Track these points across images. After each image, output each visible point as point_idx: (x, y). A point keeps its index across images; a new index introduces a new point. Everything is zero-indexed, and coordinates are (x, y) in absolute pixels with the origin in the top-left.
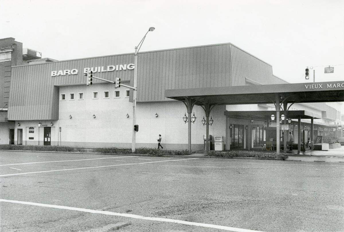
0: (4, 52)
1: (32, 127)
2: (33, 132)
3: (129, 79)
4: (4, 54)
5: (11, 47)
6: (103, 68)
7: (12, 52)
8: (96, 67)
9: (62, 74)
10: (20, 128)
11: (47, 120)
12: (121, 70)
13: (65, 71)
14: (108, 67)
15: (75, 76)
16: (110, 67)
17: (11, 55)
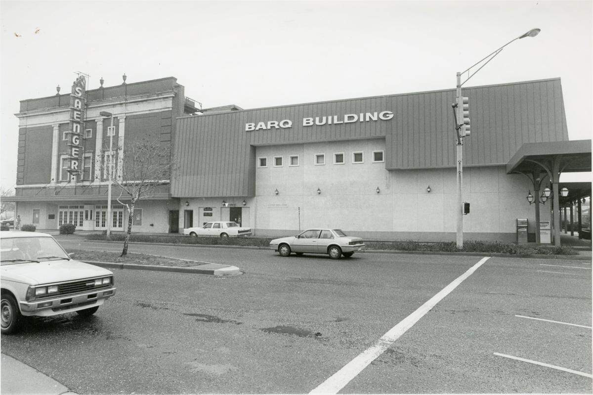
0: (160, 98)
1: (209, 208)
2: (211, 215)
3: (383, 134)
4: (161, 101)
5: (173, 90)
6: (336, 117)
7: (173, 97)
8: (323, 117)
9: (264, 128)
10: (189, 208)
11: (236, 197)
12: (368, 121)
13: (269, 123)
14: (346, 117)
15: (287, 131)
16: (348, 117)
17: (171, 101)
